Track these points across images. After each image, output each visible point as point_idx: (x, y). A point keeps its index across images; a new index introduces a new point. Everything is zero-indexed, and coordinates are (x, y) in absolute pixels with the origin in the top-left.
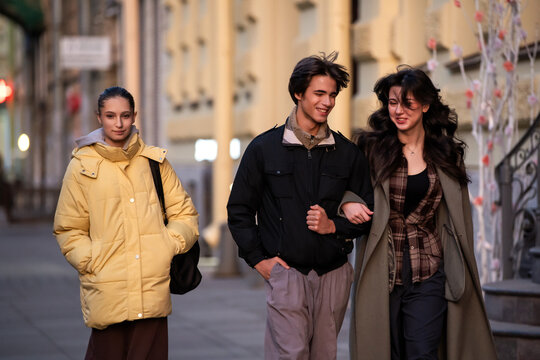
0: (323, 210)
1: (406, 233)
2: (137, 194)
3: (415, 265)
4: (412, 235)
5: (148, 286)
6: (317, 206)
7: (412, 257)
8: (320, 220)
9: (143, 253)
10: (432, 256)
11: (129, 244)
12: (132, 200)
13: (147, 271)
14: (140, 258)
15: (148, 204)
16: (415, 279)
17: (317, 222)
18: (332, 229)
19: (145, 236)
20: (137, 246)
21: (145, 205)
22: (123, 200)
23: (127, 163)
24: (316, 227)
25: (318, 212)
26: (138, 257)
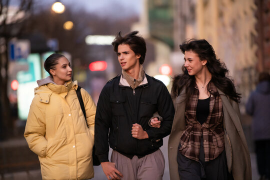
0: (140, 126)
1: (202, 132)
2: (73, 111)
3: (206, 151)
4: (206, 133)
5: (80, 163)
6: (136, 124)
7: (205, 146)
8: (138, 132)
9: (77, 145)
10: (218, 147)
11: (69, 140)
12: (70, 115)
13: (80, 154)
14: (76, 147)
15: (79, 117)
16: (207, 159)
17: (137, 133)
18: (146, 136)
19: (78, 135)
20: (74, 141)
21: (77, 117)
22: (65, 115)
23: (66, 94)
24: (136, 136)
25: (138, 127)
26: (74, 147)
